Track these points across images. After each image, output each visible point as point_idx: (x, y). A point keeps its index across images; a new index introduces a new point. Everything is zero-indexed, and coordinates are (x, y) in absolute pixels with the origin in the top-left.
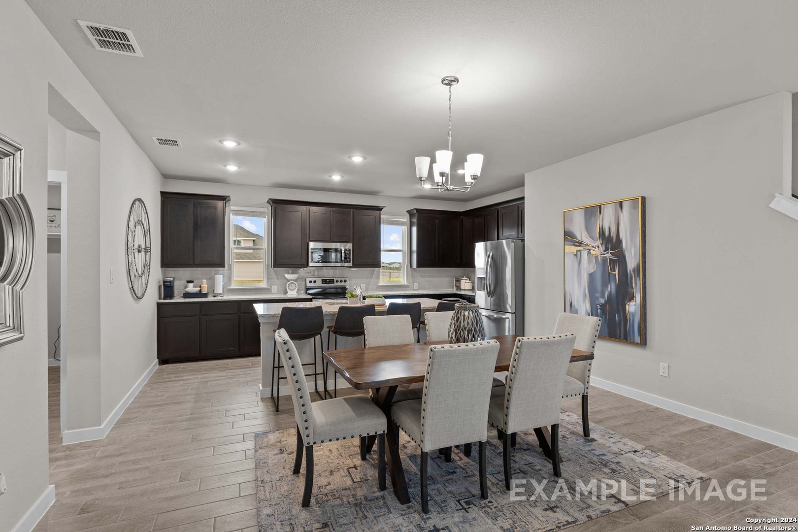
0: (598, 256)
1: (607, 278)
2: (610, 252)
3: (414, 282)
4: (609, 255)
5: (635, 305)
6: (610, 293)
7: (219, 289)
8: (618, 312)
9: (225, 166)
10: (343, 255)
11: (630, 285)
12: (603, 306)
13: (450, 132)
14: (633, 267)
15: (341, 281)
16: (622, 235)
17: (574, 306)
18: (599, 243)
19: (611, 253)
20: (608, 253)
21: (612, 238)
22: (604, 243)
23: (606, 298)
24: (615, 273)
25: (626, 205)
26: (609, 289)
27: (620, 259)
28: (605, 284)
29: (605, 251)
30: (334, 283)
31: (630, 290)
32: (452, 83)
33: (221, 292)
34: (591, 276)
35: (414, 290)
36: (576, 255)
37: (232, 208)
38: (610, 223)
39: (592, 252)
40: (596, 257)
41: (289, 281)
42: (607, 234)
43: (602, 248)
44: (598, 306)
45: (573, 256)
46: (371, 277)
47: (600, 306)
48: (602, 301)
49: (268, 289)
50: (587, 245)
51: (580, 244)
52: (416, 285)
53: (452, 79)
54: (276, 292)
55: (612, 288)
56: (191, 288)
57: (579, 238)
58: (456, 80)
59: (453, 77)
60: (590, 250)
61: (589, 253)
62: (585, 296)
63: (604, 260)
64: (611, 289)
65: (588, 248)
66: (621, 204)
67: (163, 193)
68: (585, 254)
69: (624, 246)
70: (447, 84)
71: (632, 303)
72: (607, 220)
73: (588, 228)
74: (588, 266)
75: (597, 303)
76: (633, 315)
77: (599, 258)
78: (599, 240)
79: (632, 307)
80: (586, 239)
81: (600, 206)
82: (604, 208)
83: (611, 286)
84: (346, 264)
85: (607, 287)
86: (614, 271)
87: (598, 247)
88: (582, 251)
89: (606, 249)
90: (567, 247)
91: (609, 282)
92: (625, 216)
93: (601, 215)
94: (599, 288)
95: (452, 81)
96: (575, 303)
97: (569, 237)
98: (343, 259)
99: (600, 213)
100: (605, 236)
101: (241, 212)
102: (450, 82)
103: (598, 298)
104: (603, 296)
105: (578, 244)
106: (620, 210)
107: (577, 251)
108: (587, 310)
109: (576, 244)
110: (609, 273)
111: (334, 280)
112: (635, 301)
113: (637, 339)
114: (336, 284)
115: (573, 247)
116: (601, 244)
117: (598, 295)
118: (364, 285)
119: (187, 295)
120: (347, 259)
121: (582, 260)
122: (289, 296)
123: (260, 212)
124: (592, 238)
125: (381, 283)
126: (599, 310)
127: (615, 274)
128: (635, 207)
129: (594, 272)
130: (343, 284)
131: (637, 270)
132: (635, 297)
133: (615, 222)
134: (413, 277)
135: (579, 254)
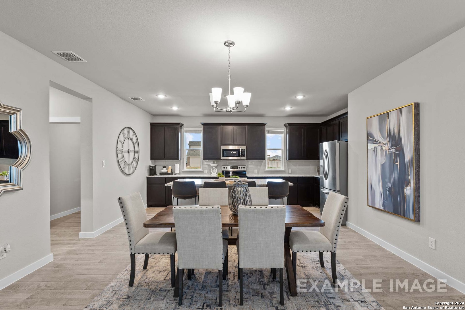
0: (387, 151)
1: (393, 167)
2: (394, 147)
3: (288, 169)
4: (393, 150)
5: (410, 189)
6: (394, 179)
7: (177, 171)
8: (399, 195)
9: (171, 107)
10: (240, 153)
11: (407, 173)
12: (390, 189)
13: (229, 76)
14: (409, 159)
15: (242, 168)
16: (402, 134)
17: (373, 187)
18: (387, 141)
19: (395, 148)
20: (393, 148)
21: (396, 136)
22: (391, 141)
23: (392, 183)
24: (397, 164)
25: (404, 111)
27: (400, 152)
28: (391, 173)
29: (391, 147)
30: (237, 169)
31: (407, 177)
32: (231, 45)
33: (178, 173)
34: (383, 166)
35: (289, 174)
36: (374, 150)
37: (185, 129)
38: (394, 126)
39: (384, 148)
40: (386, 152)
41: (213, 167)
43: (389, 145)
44: (387, 189)
45: (372, 151)
46: (261, 166)
47: (388, 189)
48: (389, 185)
49: (202, 171)
50: (380, 143)
52: (290, 171)
53: (230, 42)
54: (206, 173)
55: (395, 175)
56: (164, 170)
57: (376, 138)
58: (233, 44)
59: (231, 41)
60: (382, 146)
61: (382, 149)
62: (379, 181)
63: (391, 154)
64: (395, 176)
65: (381, 145)
66: (401, 110)
67: (151, 124)
68: (379, 149)
69: (403, 143)
70: (227, 46)
71: (408, 188)
72: (392, 123)
73: (381, 130)
74: (381, 159)
75: (387, 186)
76: (409, 197)
78: (387, 139)
79: (409, 191)
80: (380, 138)
81: (388, 113)
82: (390, 114)
83: (395, 174)
84: (242, 158)
85: (392, 175)
86: (397, 162)
87: (387, 144)
88: (377, 148)
89: (392, 146)
90: (369, 144)
91: (394, 171)
92: (403, 119)
93: (389, 120)
94: (388, 175)
95: (231, 44)
97: (370, 137)
98: (240, 155)
99: (388, 119)
100: (391, 135)
101: (189, 131)
102: (229, 44)
103: (387, 183)
104: (390, 182)
105: (375, 142)
106: (400, 115)
107: (375, 147)
108: (380, 192)
109: (374, 142)
110: (394, 164)
111: (237, 167)
112: (411, 186)
113: (412, 216)
114: (238, 169)
115: (372, 144)
116: (389, 142)
117: (387, 180)
118: (256, 170)
119: (161, 174)
120: (243, 155)
121: (378, 154)
122: (212, 175)
123: (198, 130)
124: (383, 137)
125: (267, 169)
126: (387, 192)
127: (398, 164)
128: (409, 112)
129: (384, 163)
130: (243, 169)
131: (411, 161)
132: (410, 183)
133: (397, 124)
134: (288, 166)
135: (376, 149)
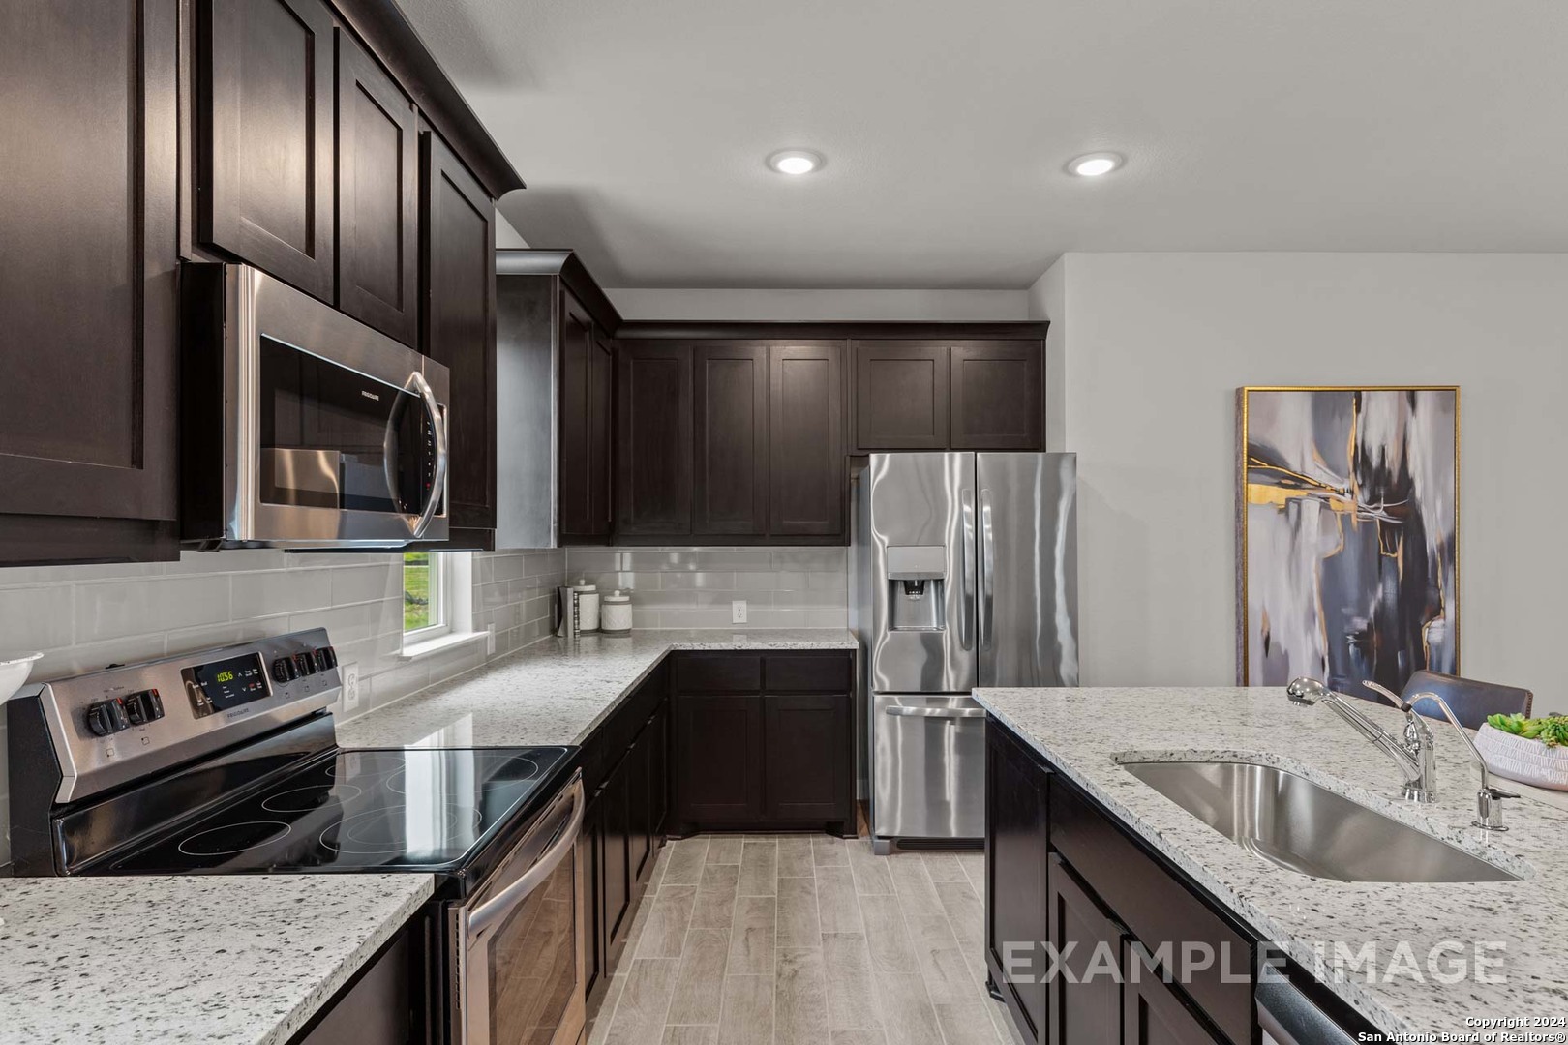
0: (1350, 515)
1: (1373, 570)
2: (1383, 505)
4: (1379, 514)
5: (1443, 629)
6: (1383, 604)
8: (1403, 647)
11: (1432, 583)
12: (1362, 638)
14: (1439, 542)
16: (1414, 468)
17: (1278, 645)
18: (1351, 482)
19: (1385, 509)
20: (1378, 508)
21: (1390, 472)
22: (1367, 483)
23: (1372, 616)
24: (1395, 555)
25: (1422, 398)
26: (1380, 594)
27: (1407, 523)
28: (1368, 583)
29: (1370, 502)
31: (1431, 593)
34: (1331, 567)
36: (1285, 511)
38: (1384, 437)
39: (1333, 503)
40: (1346, 519)
42: (1375, 462)
43: (1362, 497)
44: (1350, 637)
45: (1275, 511)
47: (1356, 636)
48: (1361, 624)
50: (1319, 486)
51: (1299, 482)
55: (1387, 591)
57: (1295, 465)
60: (1327, 499)
61: (1325, 505)
62: (1311, 616)
63: (1367, 525)
64: (1384, 594)
65: (1322, 493)
66: (1412, 395)
68: (1312, 509)
69: (1418, 494)
71: (1437, 623)
72: (1377, 425)
73: (1323, 444)
74: (1319, 539)
75: (1347, 629)
76: (1440, 648)
77: (1354, 520)
78: (1352, 476)
79: (1437, 632)
80: (1316, 471)
81: (1358, 394)
82: (1368, 398)
83: (1384, 589)
85: (1374, 590)
86: (1394, 551)
87: (1352, 492)
88: (1303, 502)
89: (1373, 499)
90: (1255, 487)
91: (1381, 578)
92: (1422, 425)
93: (1360, 416)
94: (1352, 590)
96: (1279, 636)
97: (1262, 461)
99: (1358, 410)
100: (1371, 466)
103: (1348, 619)
104: (1363, 613)
105: (1291, 482)
106: (1410, 409)
107: (1288, 500)
108: (1316, 652)
109: (1284, 481)
110: (1380, 557)
112: (1445, 618)
115: (1275, 488)
116: (1360, 486)
117: (1348, 610)
121: (1304, 523)
124: (1334, 469)
126: (1352, 649)
127: (1396, 558)
128: (1445, 408)
129: (1340, 554)
131: (1447, 548)
132: (1443, 609)
133: (1397, 435)
135: (1293, 508)
